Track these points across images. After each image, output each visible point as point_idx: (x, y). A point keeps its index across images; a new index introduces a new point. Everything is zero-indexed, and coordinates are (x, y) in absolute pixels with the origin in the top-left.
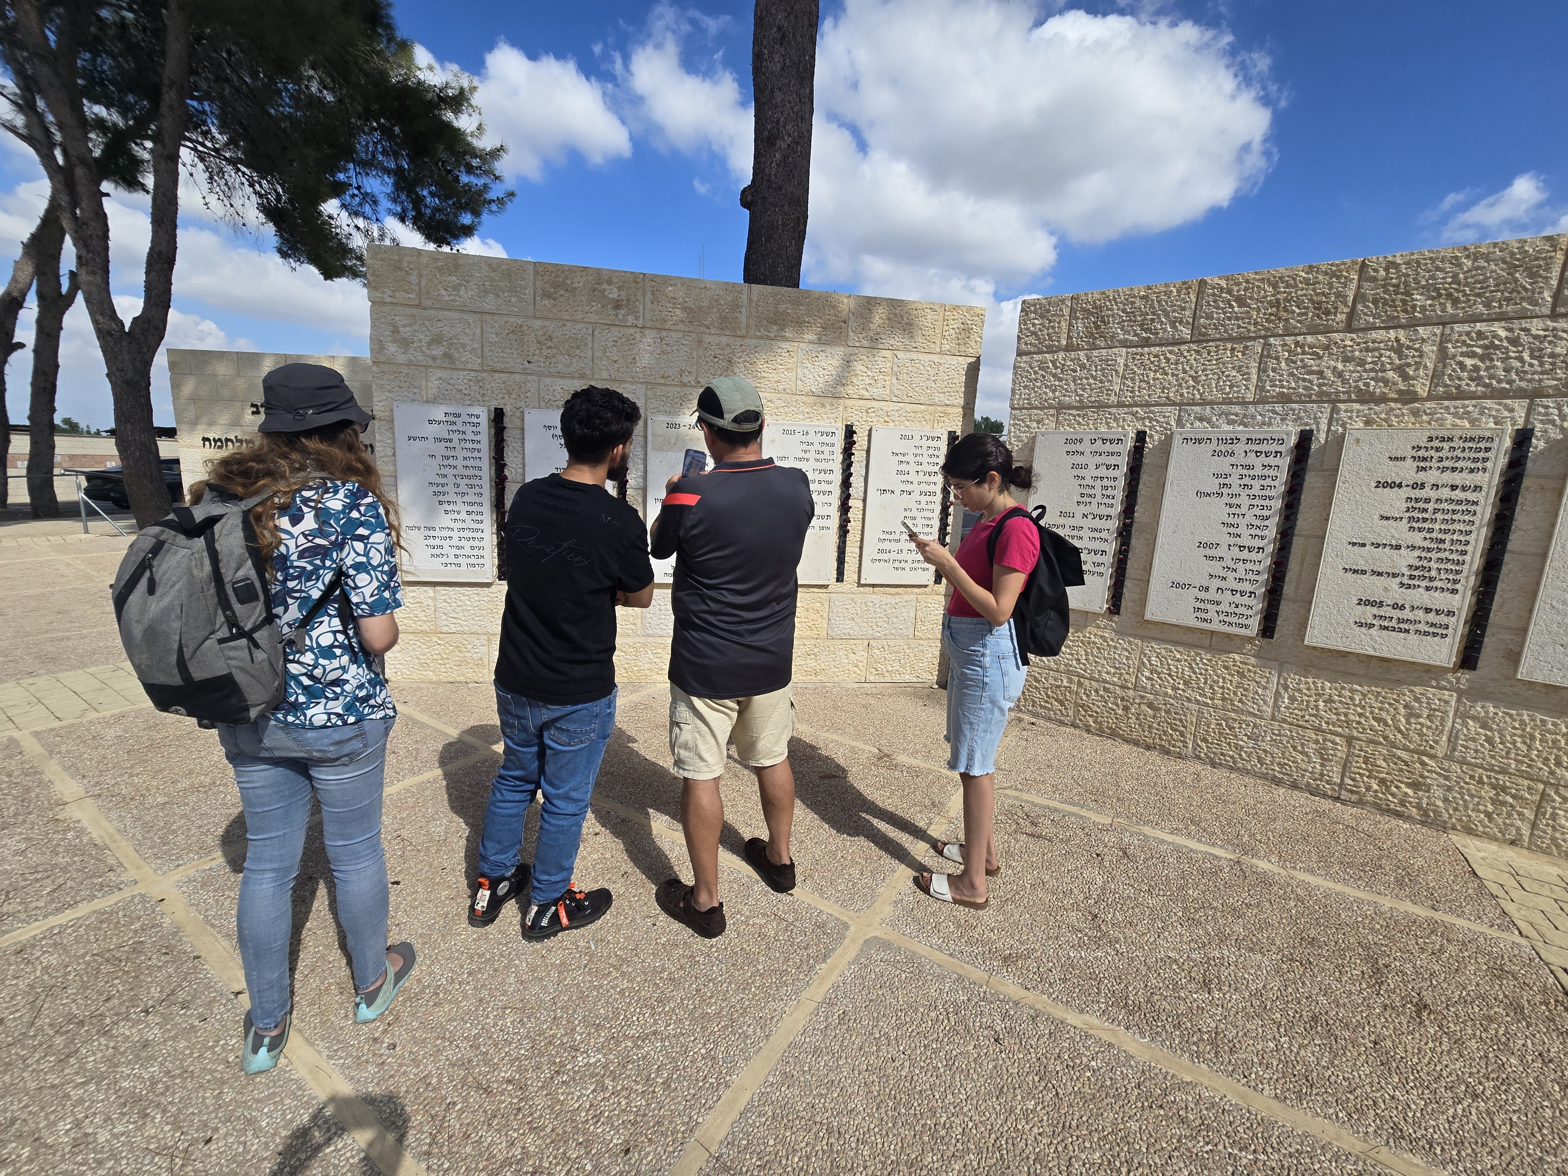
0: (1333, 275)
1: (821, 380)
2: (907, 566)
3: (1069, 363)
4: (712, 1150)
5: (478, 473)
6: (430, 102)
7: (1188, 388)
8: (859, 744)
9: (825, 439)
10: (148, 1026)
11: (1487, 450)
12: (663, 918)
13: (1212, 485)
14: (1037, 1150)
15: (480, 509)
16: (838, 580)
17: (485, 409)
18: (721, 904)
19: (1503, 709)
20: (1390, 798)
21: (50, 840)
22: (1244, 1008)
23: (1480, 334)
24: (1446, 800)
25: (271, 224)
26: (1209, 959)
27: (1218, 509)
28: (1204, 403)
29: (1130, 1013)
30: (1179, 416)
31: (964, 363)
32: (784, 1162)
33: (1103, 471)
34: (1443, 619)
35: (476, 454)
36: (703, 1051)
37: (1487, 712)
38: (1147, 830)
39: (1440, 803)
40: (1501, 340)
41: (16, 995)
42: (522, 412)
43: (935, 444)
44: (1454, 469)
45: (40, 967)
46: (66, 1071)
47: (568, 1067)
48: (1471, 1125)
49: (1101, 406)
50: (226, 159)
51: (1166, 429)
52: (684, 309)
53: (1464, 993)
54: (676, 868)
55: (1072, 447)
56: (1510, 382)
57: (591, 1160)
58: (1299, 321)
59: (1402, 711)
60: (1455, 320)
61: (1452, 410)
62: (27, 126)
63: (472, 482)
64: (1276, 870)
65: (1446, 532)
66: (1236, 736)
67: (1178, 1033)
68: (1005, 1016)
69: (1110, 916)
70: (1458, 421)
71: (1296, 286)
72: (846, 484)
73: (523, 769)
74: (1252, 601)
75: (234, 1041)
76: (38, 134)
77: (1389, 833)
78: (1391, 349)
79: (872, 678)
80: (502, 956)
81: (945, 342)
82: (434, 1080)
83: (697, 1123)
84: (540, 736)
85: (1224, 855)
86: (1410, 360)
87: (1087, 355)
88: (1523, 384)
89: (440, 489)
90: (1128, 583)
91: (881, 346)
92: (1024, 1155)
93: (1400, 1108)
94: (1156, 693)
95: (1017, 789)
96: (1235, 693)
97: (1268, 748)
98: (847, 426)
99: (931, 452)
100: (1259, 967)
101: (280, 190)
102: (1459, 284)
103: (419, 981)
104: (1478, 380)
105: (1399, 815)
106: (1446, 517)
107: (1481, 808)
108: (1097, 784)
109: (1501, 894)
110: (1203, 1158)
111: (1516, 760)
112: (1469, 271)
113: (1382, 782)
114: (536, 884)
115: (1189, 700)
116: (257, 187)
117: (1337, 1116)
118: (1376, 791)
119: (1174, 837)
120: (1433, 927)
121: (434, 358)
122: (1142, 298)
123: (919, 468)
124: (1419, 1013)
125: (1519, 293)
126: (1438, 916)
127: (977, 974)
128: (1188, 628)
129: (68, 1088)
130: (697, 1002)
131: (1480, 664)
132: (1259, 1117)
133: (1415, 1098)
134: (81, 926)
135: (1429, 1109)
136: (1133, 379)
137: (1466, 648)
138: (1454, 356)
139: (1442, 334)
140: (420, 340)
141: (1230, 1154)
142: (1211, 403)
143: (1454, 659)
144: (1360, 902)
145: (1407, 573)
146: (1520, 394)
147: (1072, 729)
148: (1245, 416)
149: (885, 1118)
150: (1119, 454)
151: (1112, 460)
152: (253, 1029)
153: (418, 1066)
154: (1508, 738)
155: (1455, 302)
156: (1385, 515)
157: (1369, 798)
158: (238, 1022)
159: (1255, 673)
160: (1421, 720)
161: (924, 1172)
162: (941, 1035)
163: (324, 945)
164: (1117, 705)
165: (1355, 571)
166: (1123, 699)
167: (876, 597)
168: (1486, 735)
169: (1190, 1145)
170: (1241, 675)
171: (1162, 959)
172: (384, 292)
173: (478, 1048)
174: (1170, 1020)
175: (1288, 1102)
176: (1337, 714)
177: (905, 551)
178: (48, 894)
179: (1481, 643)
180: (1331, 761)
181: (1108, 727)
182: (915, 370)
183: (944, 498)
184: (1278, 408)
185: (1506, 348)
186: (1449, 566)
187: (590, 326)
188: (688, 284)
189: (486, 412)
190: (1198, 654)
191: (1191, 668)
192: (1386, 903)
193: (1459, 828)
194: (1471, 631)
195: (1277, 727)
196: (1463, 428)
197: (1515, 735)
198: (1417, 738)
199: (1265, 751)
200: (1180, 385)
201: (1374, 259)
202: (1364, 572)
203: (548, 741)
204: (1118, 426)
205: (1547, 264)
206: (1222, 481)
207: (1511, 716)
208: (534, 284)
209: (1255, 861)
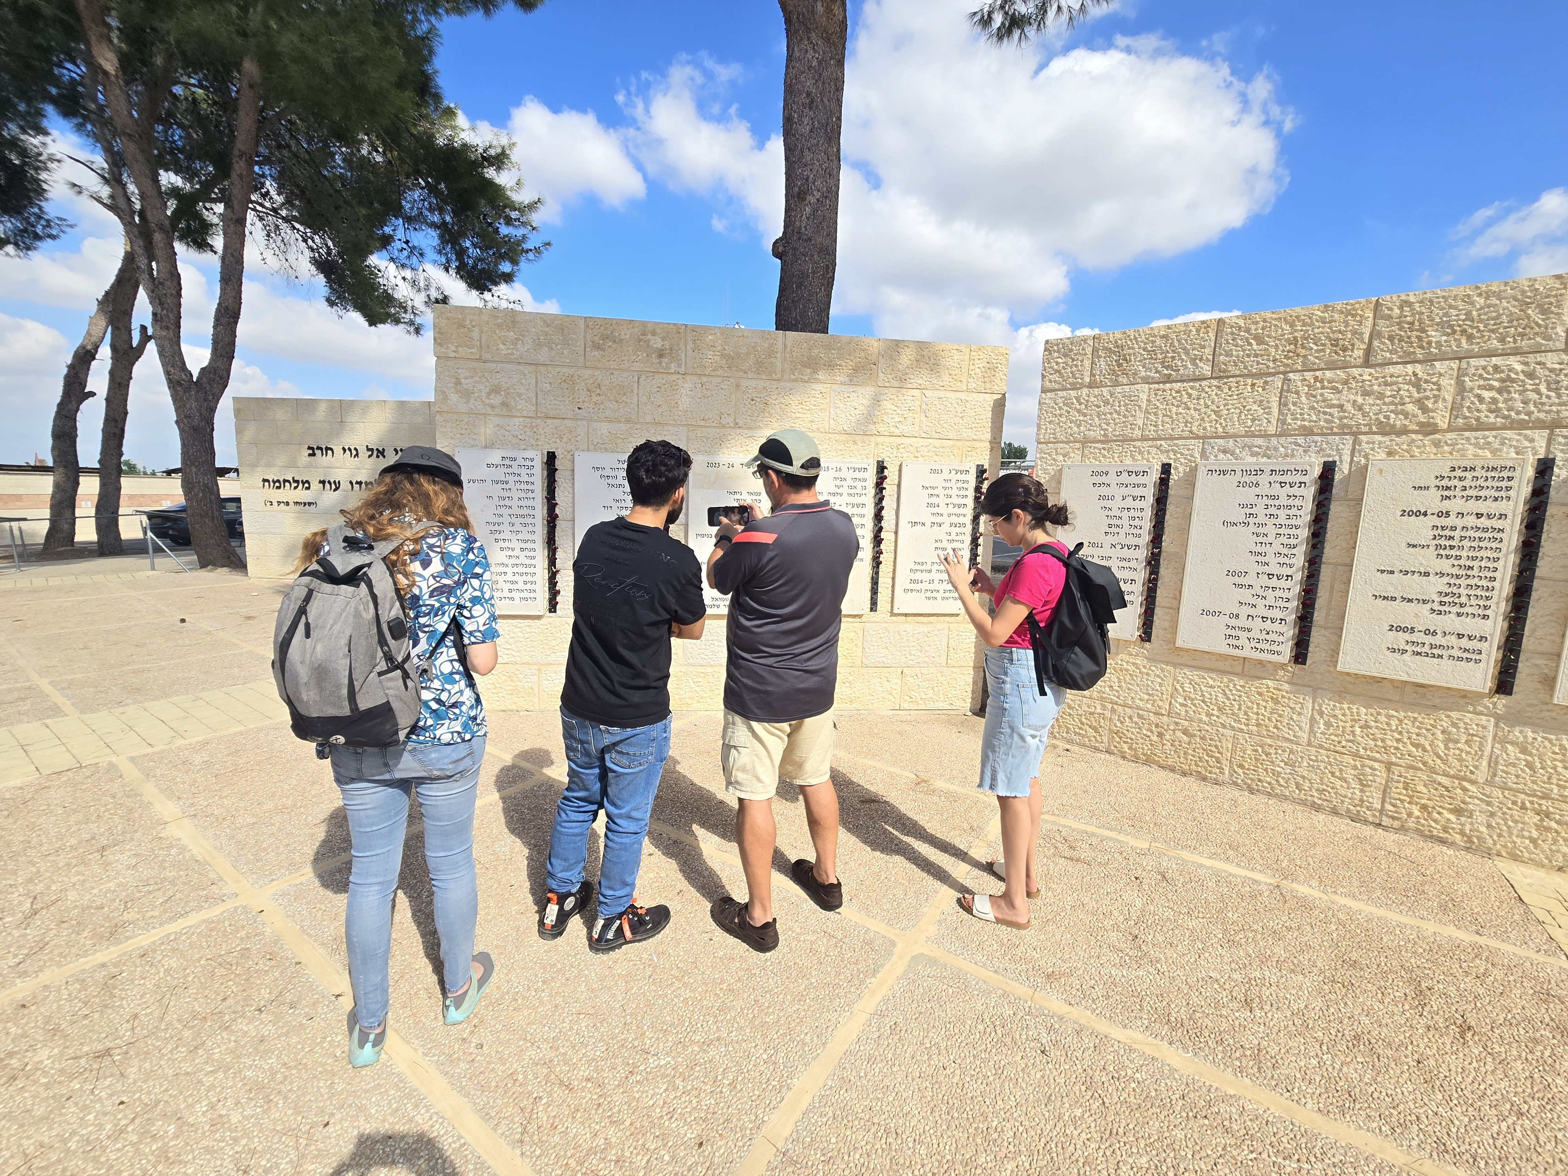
0: (1348, 313)
1: (853, 419)
2: (939, 596)
3: (1093, 399)
4: (779, 1146)
5: (531, 512)
6: (474, 162)
7: (1211, 422)
8: (897, 770)
9: (858, 475)
10: (263, 1023)
11: (1510, 479)
12: (720, 934)
13: (1239, 515)
14: (1086, 1154)
15: (532, 546)
16: (872, 610)
17: (539, 453)
18: (775, 919)
19: (1541, 734)
20: (1433, 824)
21: (156, 856)
22: (1286, 1027)
23: (1496, 368)
24: (1489, 826)
25: (322, 276)
26: (1250, 979)
27: (1245, 538)
28: (1226, 436)
29: (1173, 1029)
30: (1203, 448)
31: (990, 400)
32: (846, 1158)
33: (1129, 503)
34: (1475, 645)
35: (530, 495)
36: (765, 1056)
37: (1525, 737)
38: (1186, 855)
39: (1483, 829)
40: (1517, 373)
41: (146, 993)
42: (573, 455)
43: (963, 477)
44: (1478, 498)
45: (162, 970)
46: (197, 1061)
47: (641, 1068)
48: (1515, 1142)
49: (1125, 440)
50: (283, 218)
51: (1190, 461)
52: (723, 356)
53: (1509, 1016)
54: (728, 887)
55: (1098, 480)
56: (1529, 414)
57: (669, 1152)
58: (1317, 358)
59: (1440, 736)
60: (1470, 356)
61: (1473, 441)
62: (112, 197)
63: (526, 520)
64: (1316, 894)
65: (1473, 559)
66: (1272, 762)
67: (1220, 1048)
68: (1050, 1029)
69: (1150, 937)
70: (1480, 452)
71: (1312, 324)
72: (878, 517)
73: (587, 790)
74: (1282, 628)
75: (339, 1038)
76: (121, 202)
77: (1433, 859)
78: (1410, 383)
79: (906, 706)
80: (572, 966)
81: (971, 380)
82: (520, 1077)
83: (763, 1121)
84: (602, 760)
85: (1264, 880)
86: (1428, 393)
87: (1110, 392)
88: (1542, 416)
89: (496, 528)
90: (1158, 611)
91: (909, 386)
92: (1074, 1158)
93: (1444, 1124)
94: (1191, 720)
95: (1053, 814)
96: (1270, 719)
97: (1305, 774)
98: (878, 462)
99: (960, 485)
100: (1301, 988)
101: (330, 244)
102: (1473, 321)
103: (499, 988)
104: (1497, 411)
105: (1442, 841)
106: (1473, 544)
107: (1526, 834)
108: (1133, 809)
109: (1548, 919)
110: (1248, 1165)
111: (1558, 785)
112: (1482, 308)
113: (1424, 807)
114: (602, 899)
115: (1224, 726)
116: (310, 242)
117: (1380, 1130)
118: (1418, 817)
119: (1212, 861)
120: (1477, 951)
121: (493, 407)
122: (1163, 337)
123: (949, 501)
124: (1462, 1035)
125: (1532, 328)
126: (1482, 941)
127: (1022, 990)
128: (1220, 655)
129: (201, 1075)
130: (756, 1012)
131: (1515, 689)
132: (1302, 1129)
133: (1458, 1115)
134: (193, 934)
135: (1473, 1125)
136: (1156, 414)
137: (1500, 673)
138: (1472, 389)
139: (1459, 368)
140: (480, 391)
141: (1274, 1163)
142: (1234, 436)
143: (1489, 684)
144: (1402, 926)
145: (1437, 599)
146: (1540, 425)
147: (1108, 756)
148: (1268, 448)
149: (939, 1122)
150: (1144, 485)
151: (1138, 492)
152: (358, 1026)
153: (504, 1064)
154: (1549, 763)
155: (1470, 337)
156: (1412, 542)
157: (1411, 824)
158: (340, 1021)
159: (1289, 699)
160: (1459, 745)
161: (979, 1171)
162: (989, 1046)
163: (410, 954)
164: (1152, 732)
165: (1385, 598)
166: (1157, 726)
167: (910, 625)
168: (1526, 760)
169: (1235, 1153)
170: (1276, 701)
171: (1203, 979)
172: (447, 348)
173: (558, 1049)
174: (1212, 1036)
175: (1331, 1115)
176: (1375, 740)
177: (936, 581)
178: (161, 904)
179: (1516, 667)
180: (1370, 786)
181: (1144, 755)
182: (943, 407)
183: (974, 528)
184: (1300, 440)
185: (1523, 381)
186: (1479, 592)
187: (635, 374)
188: (727, 333)
189: (539, 456)
190: (1230, 681)
191: (1225, 694)
192: (1430, 927)
193: (1504, 854)
194: (1504, 656)
195: (1314, 753)
196: (1485, 458)
197: (1555, 760)
198: (1456, 763)
199: (1303, 777)
200: (1203, 419)
201: (1388, 298)
202: (1394, 599)
203: (609, 764)
204: (1143, 458)
205: (1558, 301)
206: (1248, 511)
207: (1550, 741)
208: (585, 337)
209: (1294, 885)
